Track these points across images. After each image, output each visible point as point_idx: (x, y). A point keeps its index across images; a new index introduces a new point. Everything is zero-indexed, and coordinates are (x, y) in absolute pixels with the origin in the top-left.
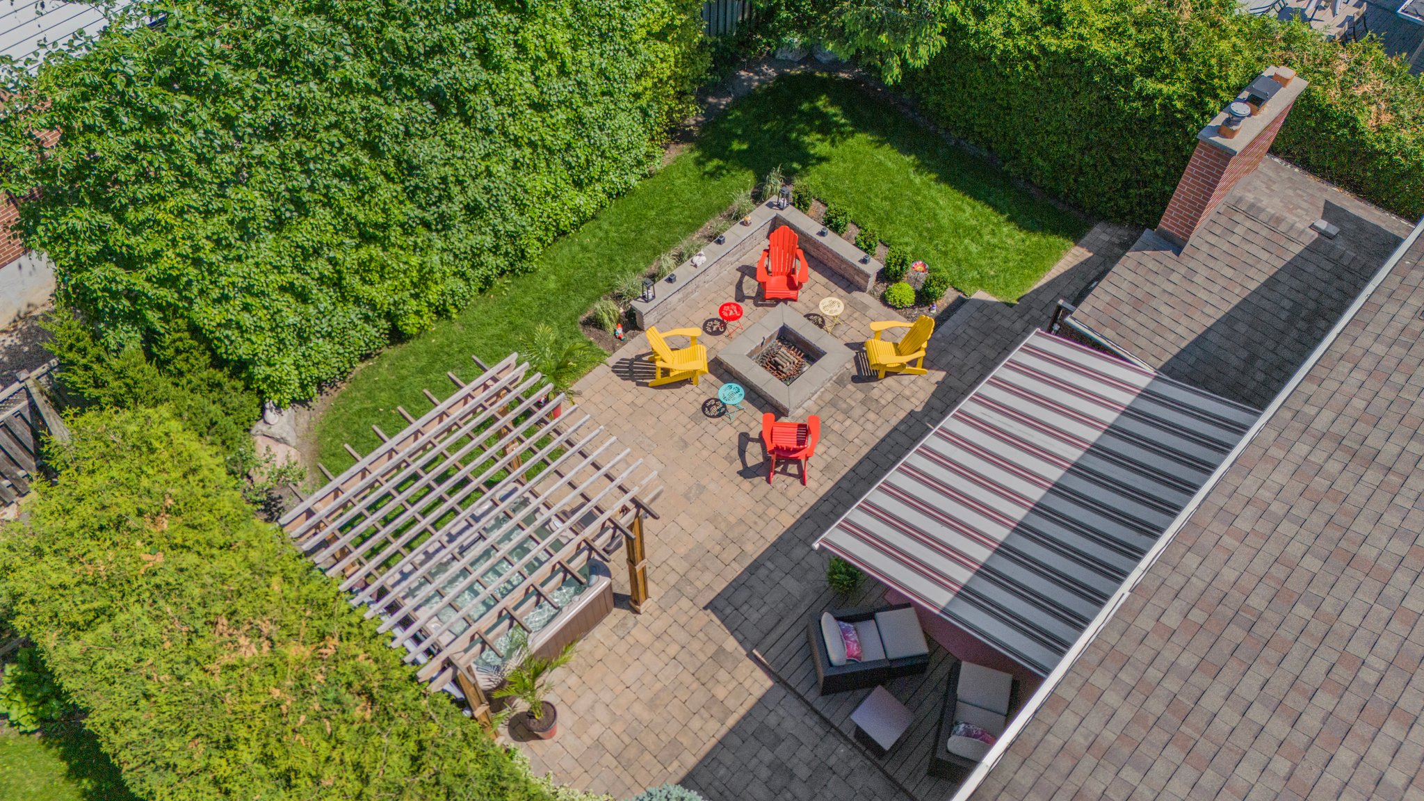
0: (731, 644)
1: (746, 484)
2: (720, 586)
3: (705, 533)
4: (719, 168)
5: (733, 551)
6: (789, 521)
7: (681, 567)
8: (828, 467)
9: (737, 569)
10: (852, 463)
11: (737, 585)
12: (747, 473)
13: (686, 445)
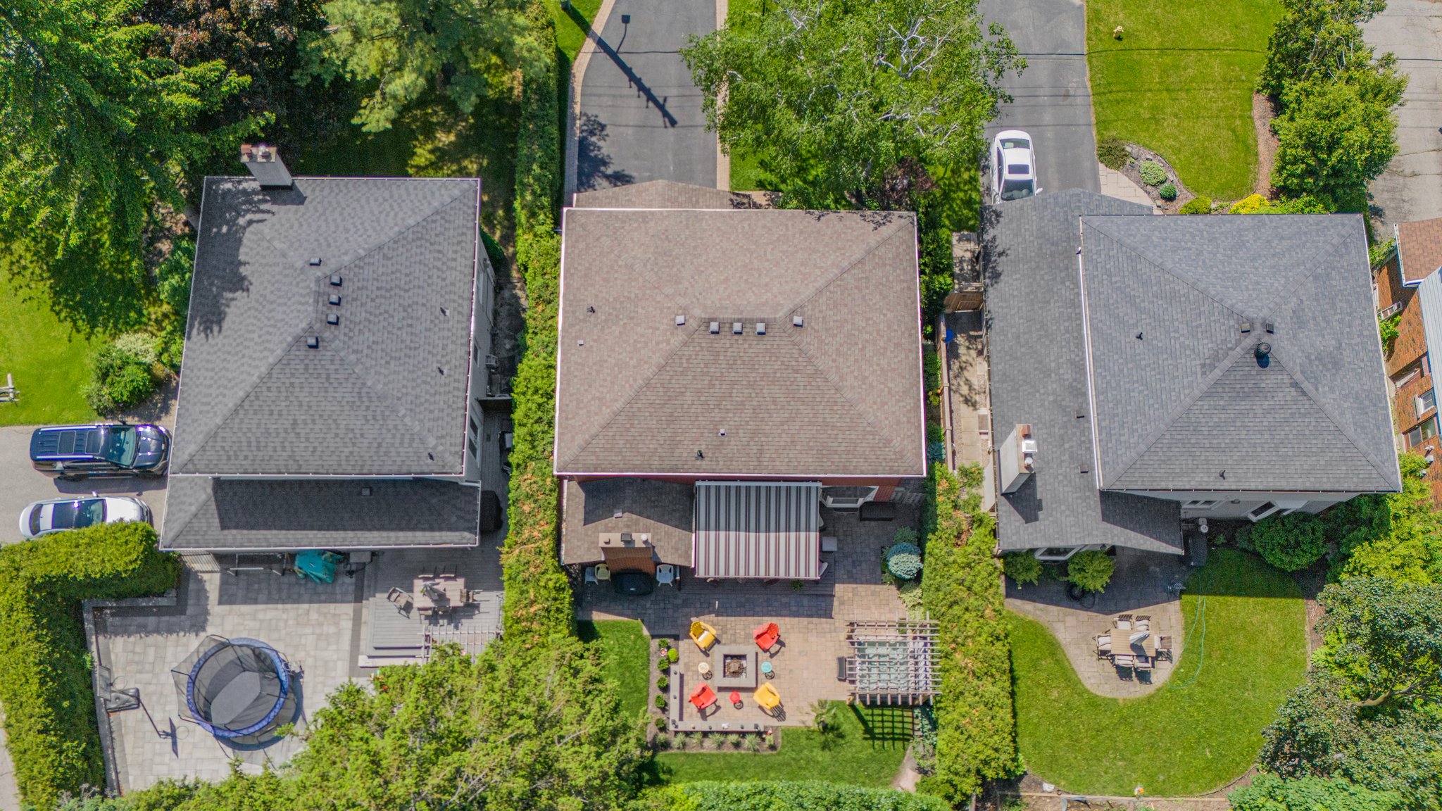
0: (836, 603)
1: (786, 642)
2: (824, 620)
3: (812, 639)
4: (664, 773)
5: (811, 626)
6: (787, 619)
7: (828, 635)
8: (759, 623)
9: (815, 620)
10: (751, 619)
11: (820, 616)
12: (782, 644)
13: (791, 671)
